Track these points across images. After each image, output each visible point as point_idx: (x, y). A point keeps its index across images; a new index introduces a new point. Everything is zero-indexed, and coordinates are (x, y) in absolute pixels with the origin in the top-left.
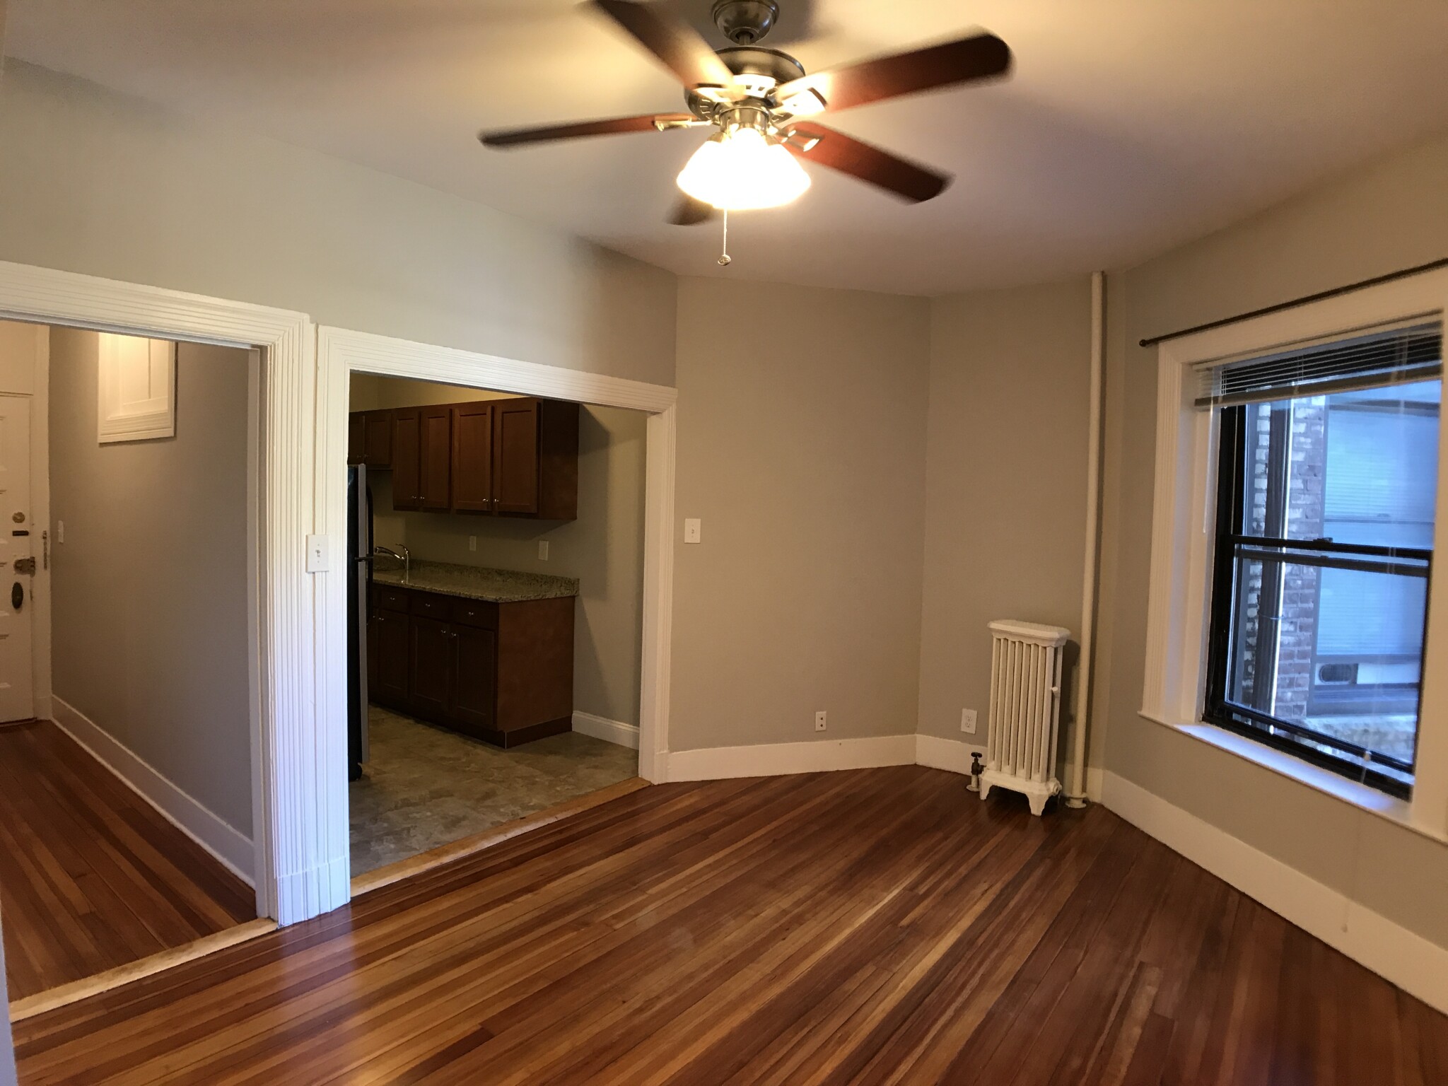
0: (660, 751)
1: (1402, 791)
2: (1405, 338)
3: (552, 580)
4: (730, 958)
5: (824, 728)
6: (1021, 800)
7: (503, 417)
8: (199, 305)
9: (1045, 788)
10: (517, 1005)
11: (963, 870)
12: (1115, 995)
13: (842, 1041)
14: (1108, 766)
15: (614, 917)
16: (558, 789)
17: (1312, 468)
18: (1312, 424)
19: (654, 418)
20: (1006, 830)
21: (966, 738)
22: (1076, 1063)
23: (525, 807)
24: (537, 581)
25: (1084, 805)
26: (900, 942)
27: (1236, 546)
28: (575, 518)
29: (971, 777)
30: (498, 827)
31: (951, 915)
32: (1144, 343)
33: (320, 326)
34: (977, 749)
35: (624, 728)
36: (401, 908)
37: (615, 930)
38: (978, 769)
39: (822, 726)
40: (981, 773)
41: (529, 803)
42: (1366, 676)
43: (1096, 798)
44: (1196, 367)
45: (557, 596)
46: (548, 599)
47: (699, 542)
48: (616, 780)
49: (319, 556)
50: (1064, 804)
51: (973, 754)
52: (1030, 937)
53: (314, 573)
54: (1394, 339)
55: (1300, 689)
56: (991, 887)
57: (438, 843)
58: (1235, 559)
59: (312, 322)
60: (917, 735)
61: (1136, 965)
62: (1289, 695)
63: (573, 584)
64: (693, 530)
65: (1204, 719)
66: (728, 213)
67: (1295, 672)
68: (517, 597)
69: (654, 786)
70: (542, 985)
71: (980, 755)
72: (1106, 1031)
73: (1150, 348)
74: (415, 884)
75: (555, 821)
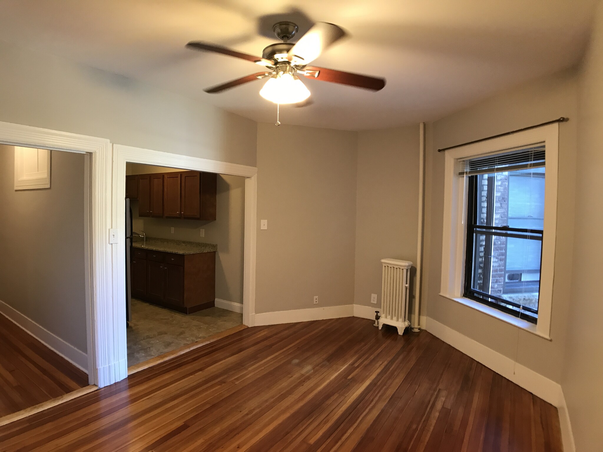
0: (252, 313)
1: (534, 321)
2: (532, 151)
3: (205, 245)
4: (282, 393)
5: (317, 303)
6: (395, 329)
7: (185, 178)
8: (64, 136)
9: (404, 324)
10: (198, 414)
11: (372, 357)
12: (429, 401)
13: (325, 423)
14: (428, 315)
15: (235, 379)
16: (210, 330)
17: (503, 198)
18: (503, 182)
19: (248, 179)
20: (389, 341)
21: (373, 305)
22: (414, 427)
23: (197, 338)
24: (200, 245)
25: (419, 331)
26: (348, 385)
27: (475, 229)
28: (216, 220)
29: (375, 321)
30: (187, 346)
31: (367, 374)
32: (439, 151)
33: (114, 145)
34: (377, 310)
35: (237, 305)
36: (149, 379)
37: (236, 384)
38: (378, 318)
39: (316, 302)
40: (379, 319)
41: (199, 336)
42: (525, 278)
43: (424, 327)
44: (459, 160)
45: (208, 251)
46: (204, 253)
47: (266, 229)
48: (234, 326)
49: (114, 237)
50: (411, 330)
51: (376, 312)
52: (398, 381)
53: (112, 244)
54: (529, 152)
55: (500, 284)
56: (383, 363)
57: (162, 353)
58: (474, 234)
59: (111, 143)
60: (354, 305)
61: (438, 390)
62: (496, 286)
63: (215, 246)
64: (264, 225)
65: (464, 296)
66: (279, 105)
67: (498, 277)
68: (192, 252)
69: (249, 327)
70: (208, 406)
71: (379, 312)
72: (426, 415)
73: (442, 152)
74: (154, 369)
75: (210, 343)
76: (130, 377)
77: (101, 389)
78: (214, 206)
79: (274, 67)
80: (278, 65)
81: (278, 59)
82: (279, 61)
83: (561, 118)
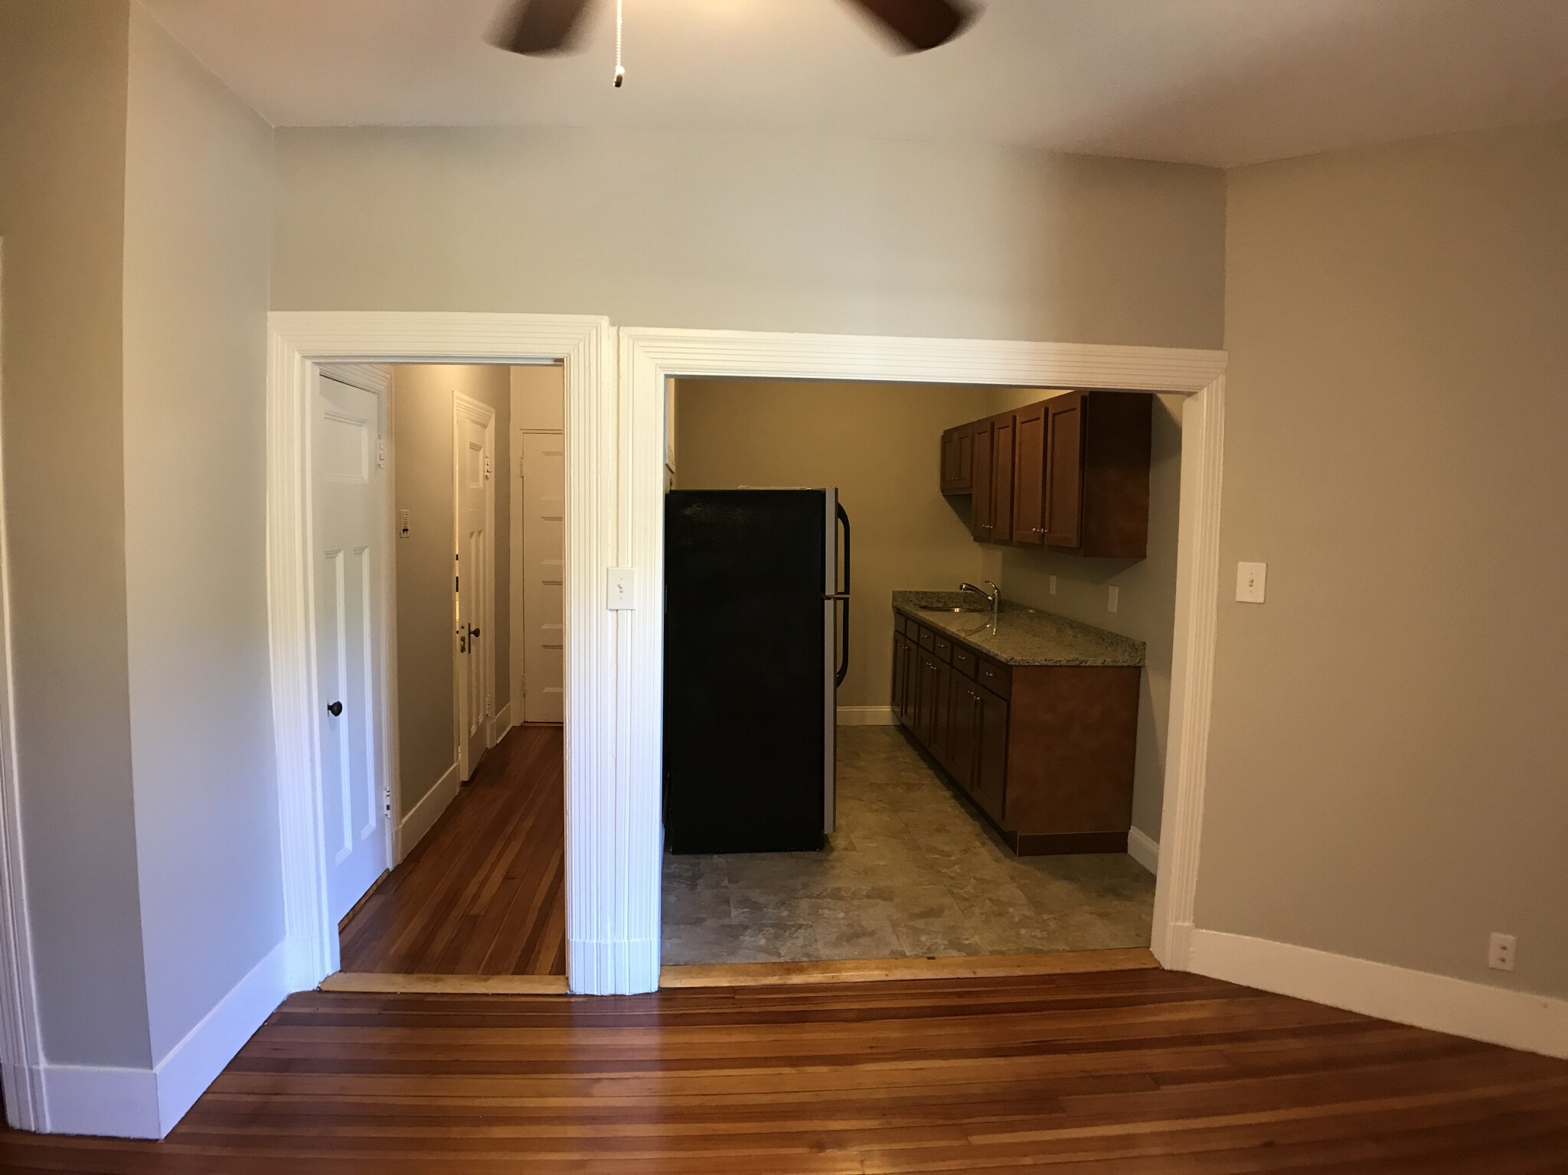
0: (1177, 919)
3: (1115, 640)
5: (1508, 966)
7: (1053, 419)
16: (1024, 931)
19: (1188, 400)
23: (954, 944)
28: (1144, 556)
33: (621, 329)
39: (1503, 960)
41: (965, 939)
45: (1106, 664)
47: (1262, 598)
48: (1114, 945)
49: (621, 592)
53: (617, 610)
57: (809, 956)
59: (613, 325)
63: (1137, 648)
64: (1251, 581)
68: (1040, 661)
69: (1163, 969)
74: (733, 998)
75: (973, 976)
76: (665, 994)
77: (574, 995)
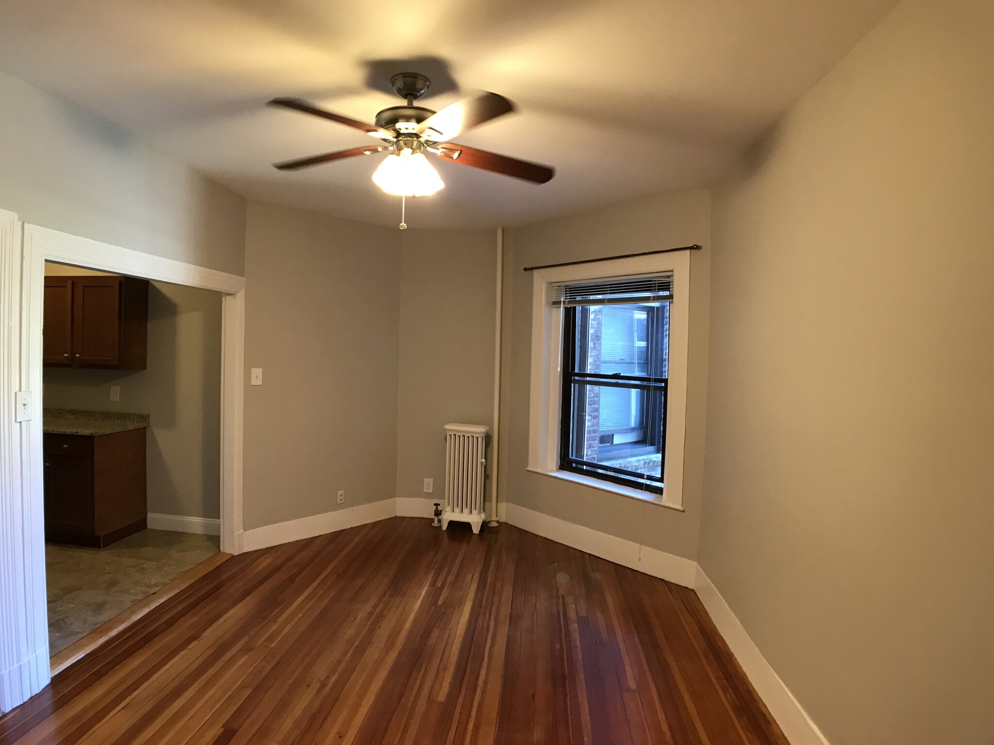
0: (238, 531)
1: (659, 491)
2: (656, 281)
3: (124, 416)
4: (355, 645)
5: (343, 501)
6: (467, 526)
7: (84, 290)
9: (480, 518)
10: (239, 709)
11: (455, 569)
12: (559, 612)
13: (445, 669)
14: (508, 501)
15: (266, 640)
16: (166, 569)
17: (597, 336)
18: (597, 315)
19: (228, 297)
20: (464, 547)
21: (429, 496)
22: (558, 646)
23: (150, 586)
24: (110, 417)
25: (498, 525)
26: (444, 613)
27: (573, 378)
28: (145, 368)
29: (434, 519)
30: (138, 604)
31: (461, 594)
32: (526, 269)
33: (26, 225)
34: (437, 501)
35: (195, 520)
36: (99, 675)
37: (272, 648)
38: (438, 513)
39: (341, 500)
40: (440, 515)
41: (151, 583)
42: (617, 440)
43: (503, 519)
44: (553, 285)
45: (135, 428)
46: (128, 430)
47: (260, 384)
50: (487, 525)
51: (435, 505)
52: (507, 594)
53: (20, 422)
54: (651, 281)
55: (594, 449)
56: (473, 575)
57: (97, 624)
58: (572, 384)
59: (19, 220)
60: (396, 498)
61: (561, 597)
62: (590, 452)
63: (145, 418)
64: (257, 376)
65: (560, 468)
66: (405, 197)
67: (591, 441)
68: (108, 431)
69: (235, 556)
70: (248, 692)
71: (439, 505)
72: (563, 629)
73: (528, 272)
75: (179, 591)
76: (57, 681)
78: (144, 344)
79: (395, 140)
80: (400, 138)
81: (400, 129)
82: (402, 132)
83: (695, 245)
